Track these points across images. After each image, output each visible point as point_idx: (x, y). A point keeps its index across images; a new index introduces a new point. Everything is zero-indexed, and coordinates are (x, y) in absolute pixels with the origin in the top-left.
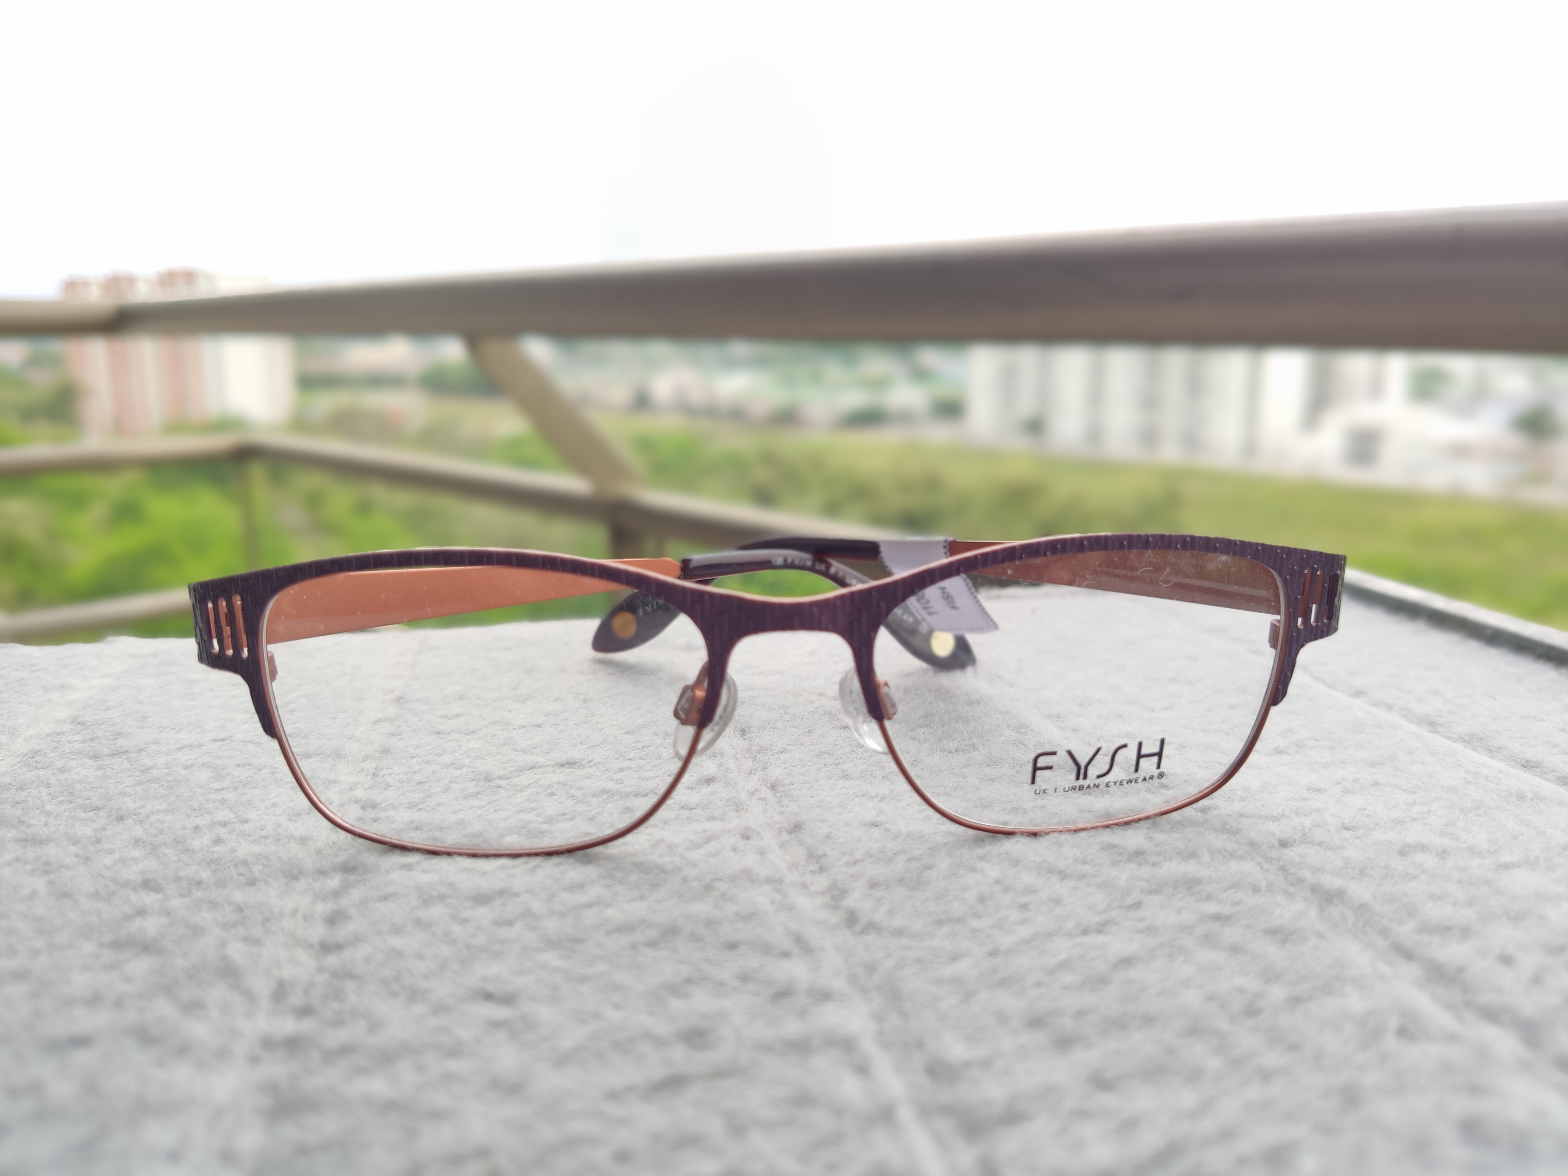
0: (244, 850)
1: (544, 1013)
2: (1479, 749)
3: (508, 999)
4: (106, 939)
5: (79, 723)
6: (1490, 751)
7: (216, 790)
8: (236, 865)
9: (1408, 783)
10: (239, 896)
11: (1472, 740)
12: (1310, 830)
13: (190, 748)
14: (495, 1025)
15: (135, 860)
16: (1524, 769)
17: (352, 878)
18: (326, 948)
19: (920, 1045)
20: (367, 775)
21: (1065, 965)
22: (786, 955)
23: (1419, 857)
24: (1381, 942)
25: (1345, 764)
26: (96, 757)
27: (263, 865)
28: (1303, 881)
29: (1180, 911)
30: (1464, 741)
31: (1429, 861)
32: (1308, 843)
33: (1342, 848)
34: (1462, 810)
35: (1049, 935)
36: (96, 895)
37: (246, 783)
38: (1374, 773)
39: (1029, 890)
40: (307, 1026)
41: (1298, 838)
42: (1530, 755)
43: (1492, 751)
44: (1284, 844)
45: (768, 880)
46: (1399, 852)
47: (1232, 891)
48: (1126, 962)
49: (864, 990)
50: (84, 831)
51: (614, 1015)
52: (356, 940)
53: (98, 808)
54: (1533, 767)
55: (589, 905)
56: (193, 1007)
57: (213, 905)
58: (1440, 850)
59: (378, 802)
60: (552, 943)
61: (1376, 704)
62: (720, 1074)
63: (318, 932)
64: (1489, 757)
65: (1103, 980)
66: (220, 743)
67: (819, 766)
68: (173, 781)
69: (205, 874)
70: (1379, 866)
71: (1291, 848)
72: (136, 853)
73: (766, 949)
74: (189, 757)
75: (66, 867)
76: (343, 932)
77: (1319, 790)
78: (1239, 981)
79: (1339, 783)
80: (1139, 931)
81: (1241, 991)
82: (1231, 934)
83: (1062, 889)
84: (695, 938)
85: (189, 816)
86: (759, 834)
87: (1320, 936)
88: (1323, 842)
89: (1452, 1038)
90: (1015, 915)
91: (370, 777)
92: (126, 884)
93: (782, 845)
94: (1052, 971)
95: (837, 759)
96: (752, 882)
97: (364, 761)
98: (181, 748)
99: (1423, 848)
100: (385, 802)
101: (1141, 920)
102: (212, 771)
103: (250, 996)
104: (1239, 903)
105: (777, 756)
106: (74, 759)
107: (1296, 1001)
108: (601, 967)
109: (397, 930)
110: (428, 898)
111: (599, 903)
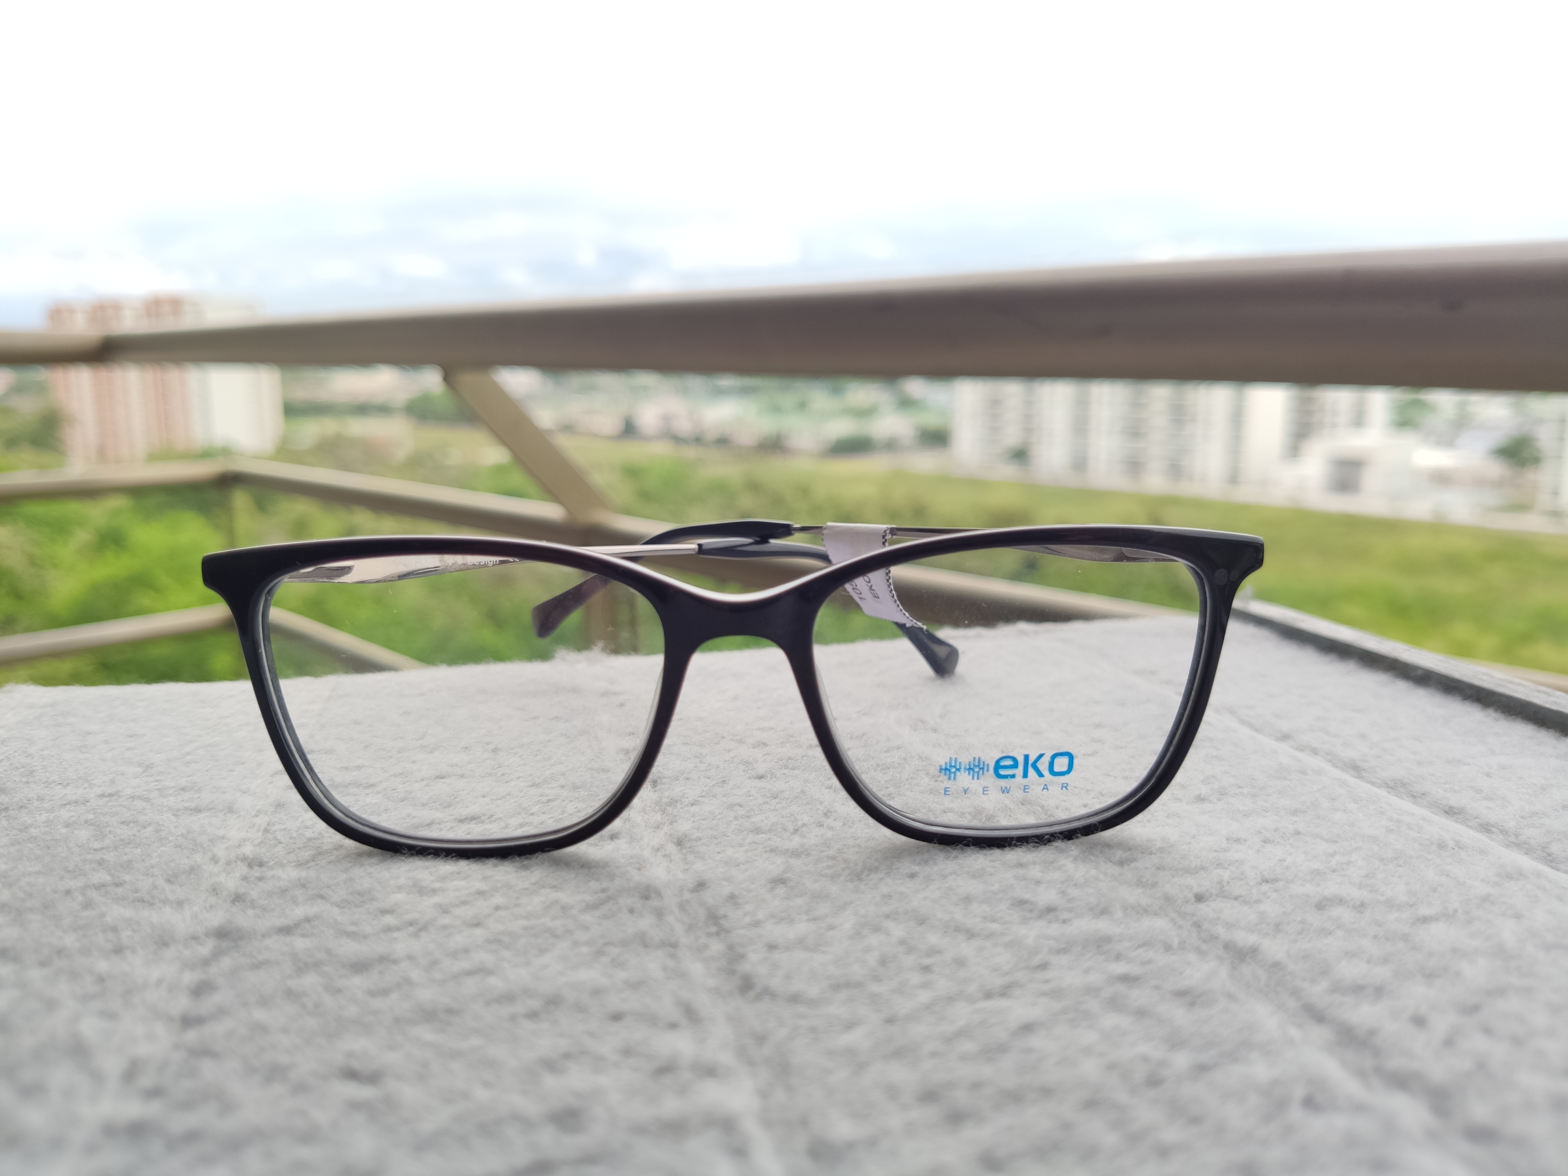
0: (117, 913)
1: (409, 1094)
2: (1403, 795)
3: (373, 1078)
6: (1413, 796)
7: (94, 849)
8: (104, 931)
9: (1330, 832)
10: (102, 966)
11: (1396, 786)
12: (1228, 883)
13: (74, 804)
14: (355, 1106)
16: (1447, 815)
17: (225, 944)
19: (804, 1122)
20: (258, 831)
21: (962, 1033)
22: (673, 1026)
23: (1337, 911)
24: (1292, 1003)
25: (1267, 812)
27: (134, 931)
28: (1217, 938)
29: (1087, 971)
30: (1388, 787)
31: (1346, 915)
32: (1225, 897)
33: (1258, 902)
34: (1382, 860)
35: (951, 999)
37: (128, 841)
38: (1295, 822)
39: (934, 951)
40: (154, 1109)
41: (1213, 891)
42: (1454, 801)
43: (1416, 797)
44: (1199, 898)
45: (663, 944)
46: (1317, 905)
47: (1141, 950)
48: (1027, 1028)
49: (751, 1063)
51: (482, 1094)
52: (221, 1012)
54: (1456, 813)
55: (470, 973)
56: (32, 1091)
57: (74, 975)
58: (1358, 903)
59: (266, 860)
60: (426, 1015)
61: (1301, 748)
62: (589, 1159)
63: (182, 1004)
64: (1413, 803)
65: (1002, 1049)
66: (106, 799)
67: (730, 819)
68: (51, 840)
69: (70, 940)
70: (1295, 921)
71: (1207, 903)
73: (652, 1020)
74: (71, 815)
76: (207, 1004)
77: (1238, 841)
78: (1144, 1048)
79: (1260, 832)
80: (1044, 994)
81: (1145, 1059)
82: (1138, 996)
83: (967, 948)
84: (580, 1008)
85: (62, 878)
86: (659, 895)
87: (1231, 997)
88: (1240, 896)
89: (1359, 1108)
90: (916, 978)
91: (260, 834)
93: (682, 906)
94: (950, 1040)
95: (748, 811)
96: (646, 946)
97: (257, 816)
98: (65, 805)
99: (1340, 901)
100: (273, 861)
101: (1047, 981)
102: (94, 830)
103: (97, 1077)
104: (1149, 962)
105: (686, 809)
107: (1202, 1069)
108: (475, 1042)
109: (264, 1002)
110: (302, 966)
111: (482, 971)
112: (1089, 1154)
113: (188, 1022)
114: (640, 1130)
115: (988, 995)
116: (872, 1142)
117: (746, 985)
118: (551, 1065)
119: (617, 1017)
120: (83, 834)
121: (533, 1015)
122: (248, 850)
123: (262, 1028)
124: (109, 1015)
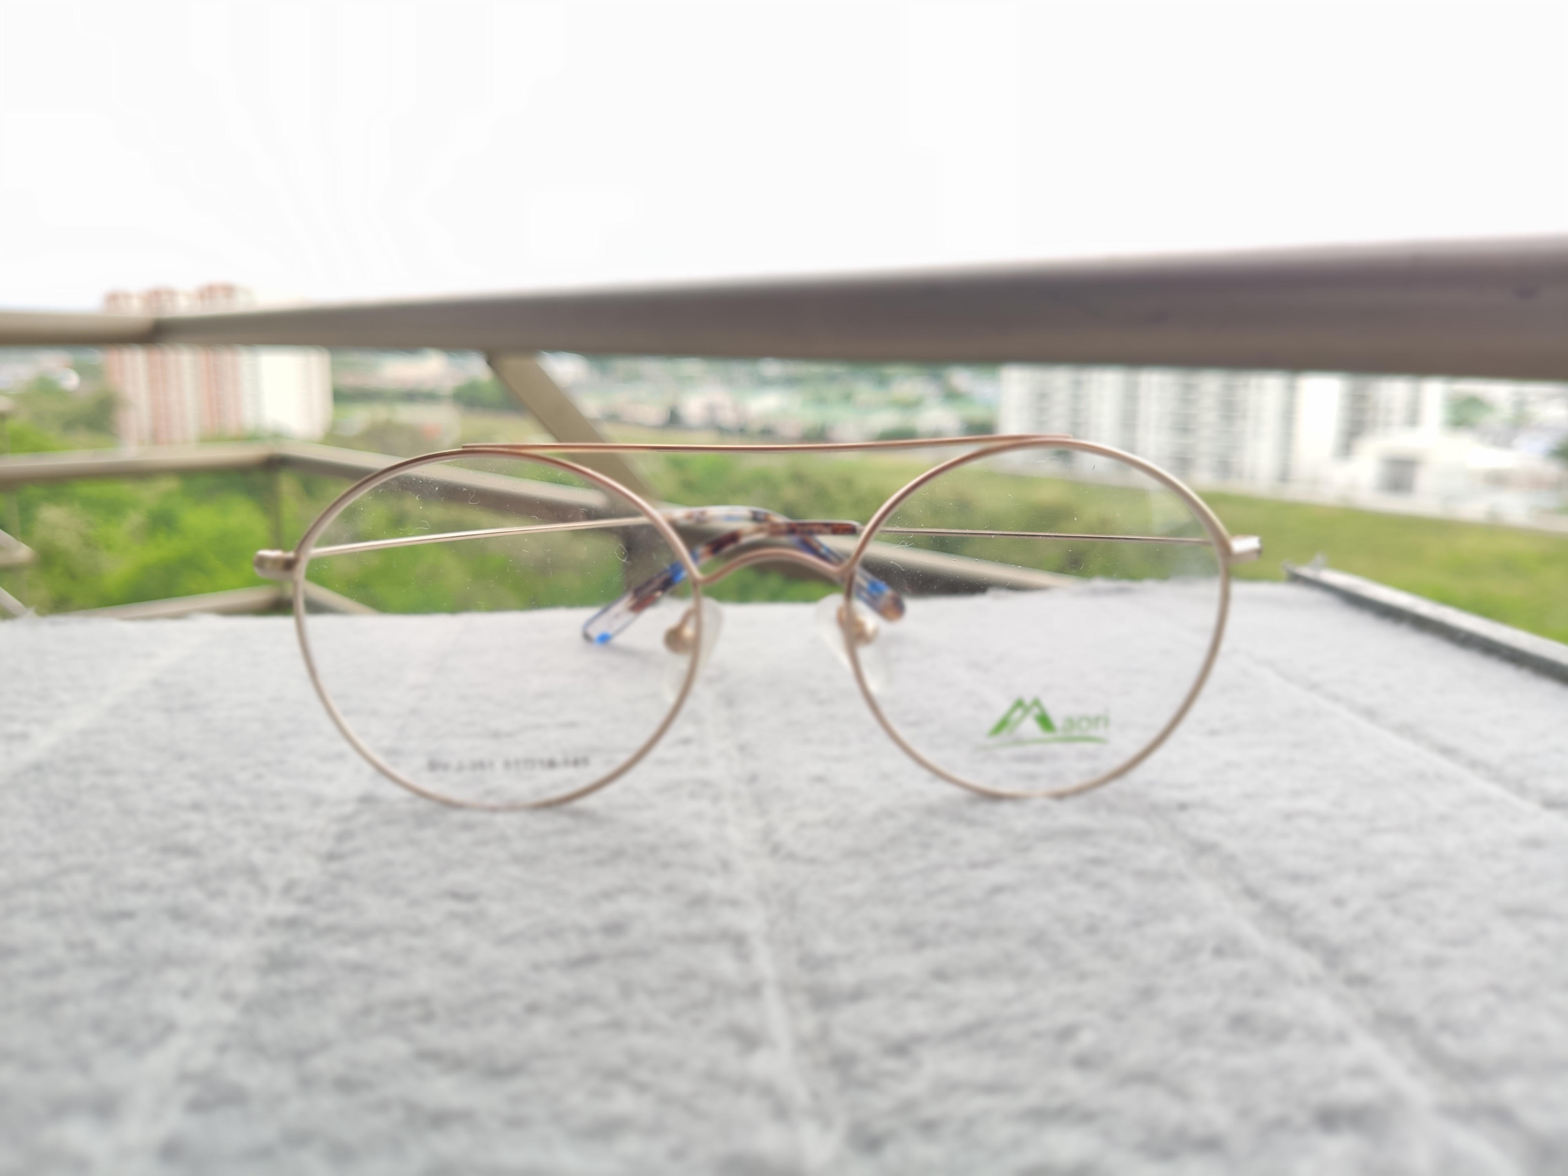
2: (1406, 736)
6: (1415, 738)
11: (1403, 729)
12: (1212, 797)
13: (247, 705)
14: (454, 915)
15: (189, 789)
16: (1441, 753)
17: (365, 806)
19: (799, 942)
21: (943, 890)
22: (710, 873)
23: (1302, 821)
24: (1234, 885)
25: (1270, 744)
26: (168, 711)
28: (1187, 835)
29: (1063, 854)
30: (1394, 729)
31: (1309, 824)
32: (1205, 808)
33: (1233, 812)
34: (1360, 785)
38: (1293, 753)
41: (1197, 803)
42: (1452, 742)
43: (1417, 738)
45: (712, 819)
46: (1285, 817)
48: (998, 889)
49: (766, 901)
51: (552, 912)
52: (357, 852)
54: (1450, 752)
57: (247, 823)
58: (1324, 816)
61: (1325, 695)
62: (626, 954)
64: (1413, 743)
65: (972, 903)
68: (229, 730)
69: (244, 801)
70: (1261, 827)
71: (1187, 811)
72: (190, 784)
73: (695, 868)
74: (245, 713)
75: (133, 792)
76: (348, 846)
78: (1091, 908)
80: (1021, 868)
81: (1090, 914)
82: (1102, 873)
83: (965, 833)
84: (637, 858)
86: (717, 786)
87: (1182, 877)
88: (1218, 807)
90: (915, 851)
92: (179, 806)
93: (735, 794)
94: (931, 894)
98: (241, 705)
99: (1309, 814)
101: (1026, 859)
102: (263, 724)
103: (264, 889)
104: (1119, 850)
107: (1135, 924)
109: (392, 846)
112: (1022, 974)
113: (332, 857)
114: (670, 939)
115: (973, 865)
116: (849, 958)
117: (775, 849)
118: (608, 895)
119: (666, 865)
121: (600, 863)
124: (273, 850)
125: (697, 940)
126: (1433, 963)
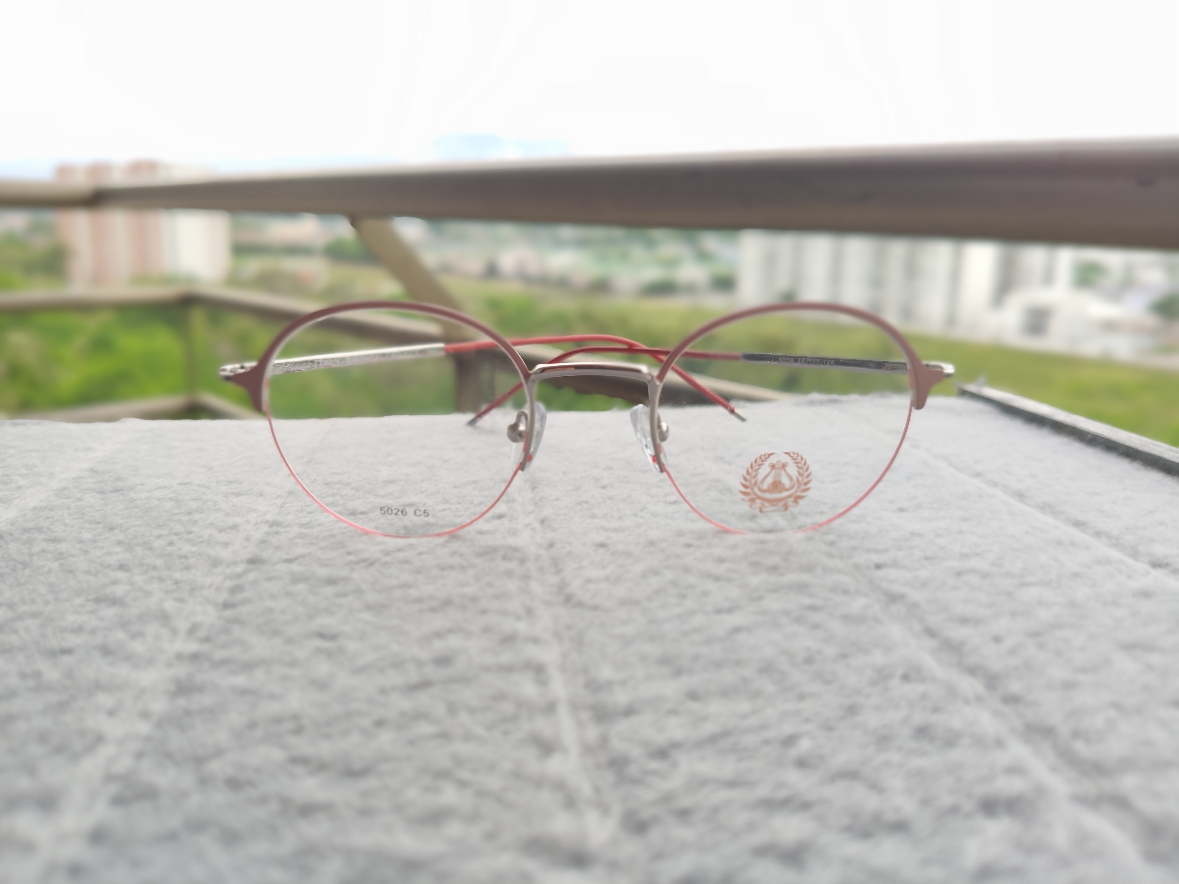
0: (186, 549)
1: (353, 646)
2: (1048, 512)
3: (333, 637)
4: (90, 597)
5: (95, 472)
6: (1054, 514)
7: (175, 514)
8: (179, 558)
9: (984, 532)
10: (177, 575)
12: (901, 559)
13: (163, 488)
14: (320, 651)
15: (117, 553)
16: (1074, 526)
17: (253, 566)
18: (226, 606)
19: (585, 670)
21: (696, 630)
22: (518, 617)
23: (969, 577)
25: (945, 519)
26: (102, 492)
27: (197, 558)
29: (787, 602)
31: (974, 580)
33: (916, 570)
35: (693, 613)
36: (88, 572)
38: (962, 525)
40: (205, 647)
41: (889, 563)
42: (1081, 517)
44: (878, 567)
45: (521, 576)
46: (957, 574)
49: (560, 639)
50: (87, 536)
51: (396, 648)
52: (246, 601)
53: (99, 523)
55: (398, 587)
56: (136, 635)
57: (161, 580)
58: (986, 573)
59: (281, 522)
60: (369, 607)
61: (986, 482)
62: (452, 680)
63: (223, 596)
64: (1052, 518)
66: (183, 486)
68: (148, 507)
69: (159, 562)
70: (938, 581)
71: (882, 569)
72: (118, 549)
74: (161, 494)
75: (73, 556)
76: (239, 597)
77: (917, 535)
80: (755, 613)
81: (807, 649)
82: (816, 617)
83: (712, 587)
84: (462, 606)
88: (905, 566)
90: (674, 601)
92: (109, 566)
94: (686, 633)
96: (510, 577)
97: (277, 498)
98: (158, 488)
99: (974, 571)
100: (285, 523)
101: (759, 607)
102: (175, 503)
103: (174, 631)
106: (88, 493)
108: (396, 622)
109: (272, 597)
110: (296, 579)
111: (405, 586)
112: (756, 695)
114: (487, 669)
115: (719, 611)
116: (623, 683)
117: (568, 599)
118: (439, 635)
119: (484, 612)
120: (169, 505)
121: (433, 610)
122: (269, 517)
123: (270, 610)
124: (181, 601)
125: (507, 669)
126: (1069, 686)
